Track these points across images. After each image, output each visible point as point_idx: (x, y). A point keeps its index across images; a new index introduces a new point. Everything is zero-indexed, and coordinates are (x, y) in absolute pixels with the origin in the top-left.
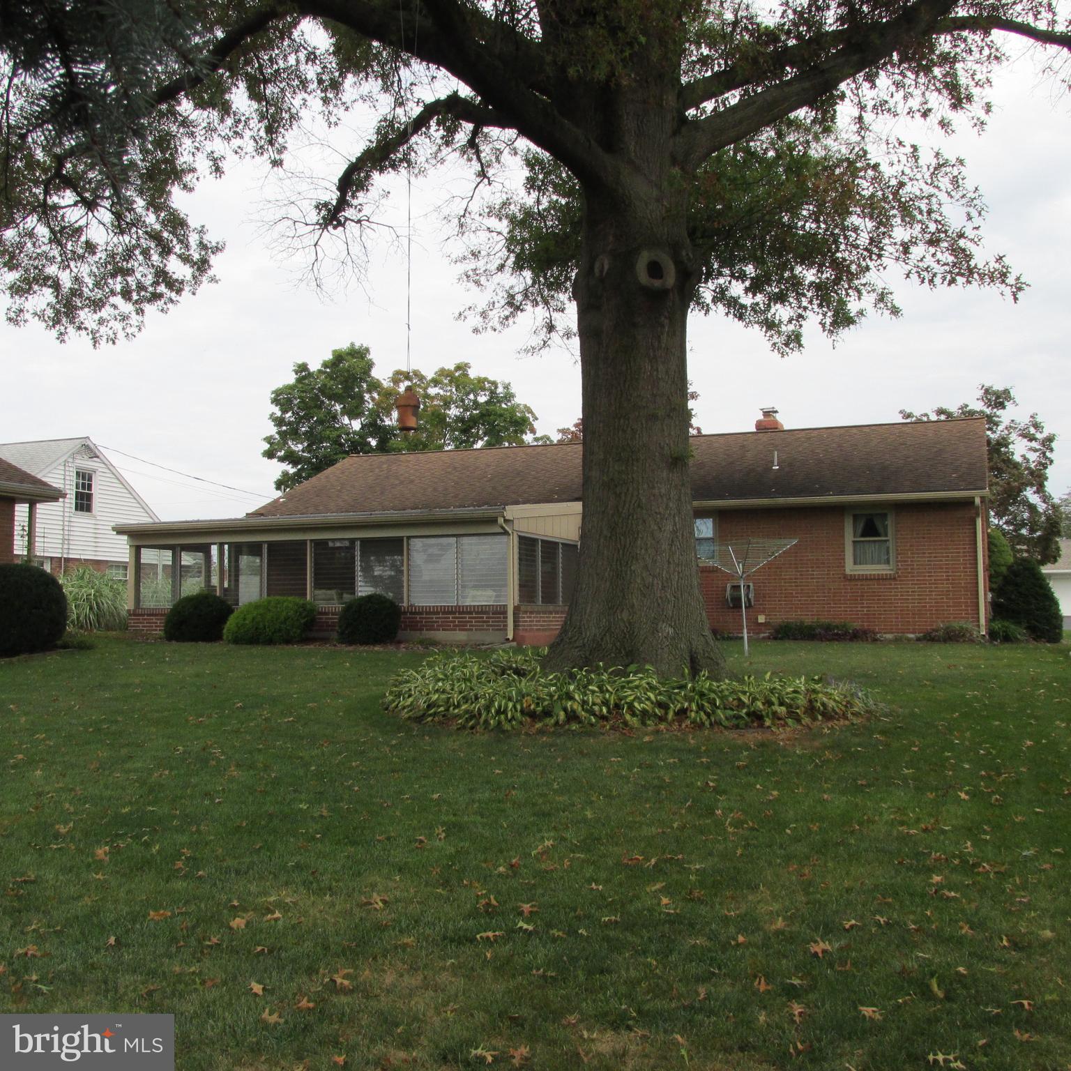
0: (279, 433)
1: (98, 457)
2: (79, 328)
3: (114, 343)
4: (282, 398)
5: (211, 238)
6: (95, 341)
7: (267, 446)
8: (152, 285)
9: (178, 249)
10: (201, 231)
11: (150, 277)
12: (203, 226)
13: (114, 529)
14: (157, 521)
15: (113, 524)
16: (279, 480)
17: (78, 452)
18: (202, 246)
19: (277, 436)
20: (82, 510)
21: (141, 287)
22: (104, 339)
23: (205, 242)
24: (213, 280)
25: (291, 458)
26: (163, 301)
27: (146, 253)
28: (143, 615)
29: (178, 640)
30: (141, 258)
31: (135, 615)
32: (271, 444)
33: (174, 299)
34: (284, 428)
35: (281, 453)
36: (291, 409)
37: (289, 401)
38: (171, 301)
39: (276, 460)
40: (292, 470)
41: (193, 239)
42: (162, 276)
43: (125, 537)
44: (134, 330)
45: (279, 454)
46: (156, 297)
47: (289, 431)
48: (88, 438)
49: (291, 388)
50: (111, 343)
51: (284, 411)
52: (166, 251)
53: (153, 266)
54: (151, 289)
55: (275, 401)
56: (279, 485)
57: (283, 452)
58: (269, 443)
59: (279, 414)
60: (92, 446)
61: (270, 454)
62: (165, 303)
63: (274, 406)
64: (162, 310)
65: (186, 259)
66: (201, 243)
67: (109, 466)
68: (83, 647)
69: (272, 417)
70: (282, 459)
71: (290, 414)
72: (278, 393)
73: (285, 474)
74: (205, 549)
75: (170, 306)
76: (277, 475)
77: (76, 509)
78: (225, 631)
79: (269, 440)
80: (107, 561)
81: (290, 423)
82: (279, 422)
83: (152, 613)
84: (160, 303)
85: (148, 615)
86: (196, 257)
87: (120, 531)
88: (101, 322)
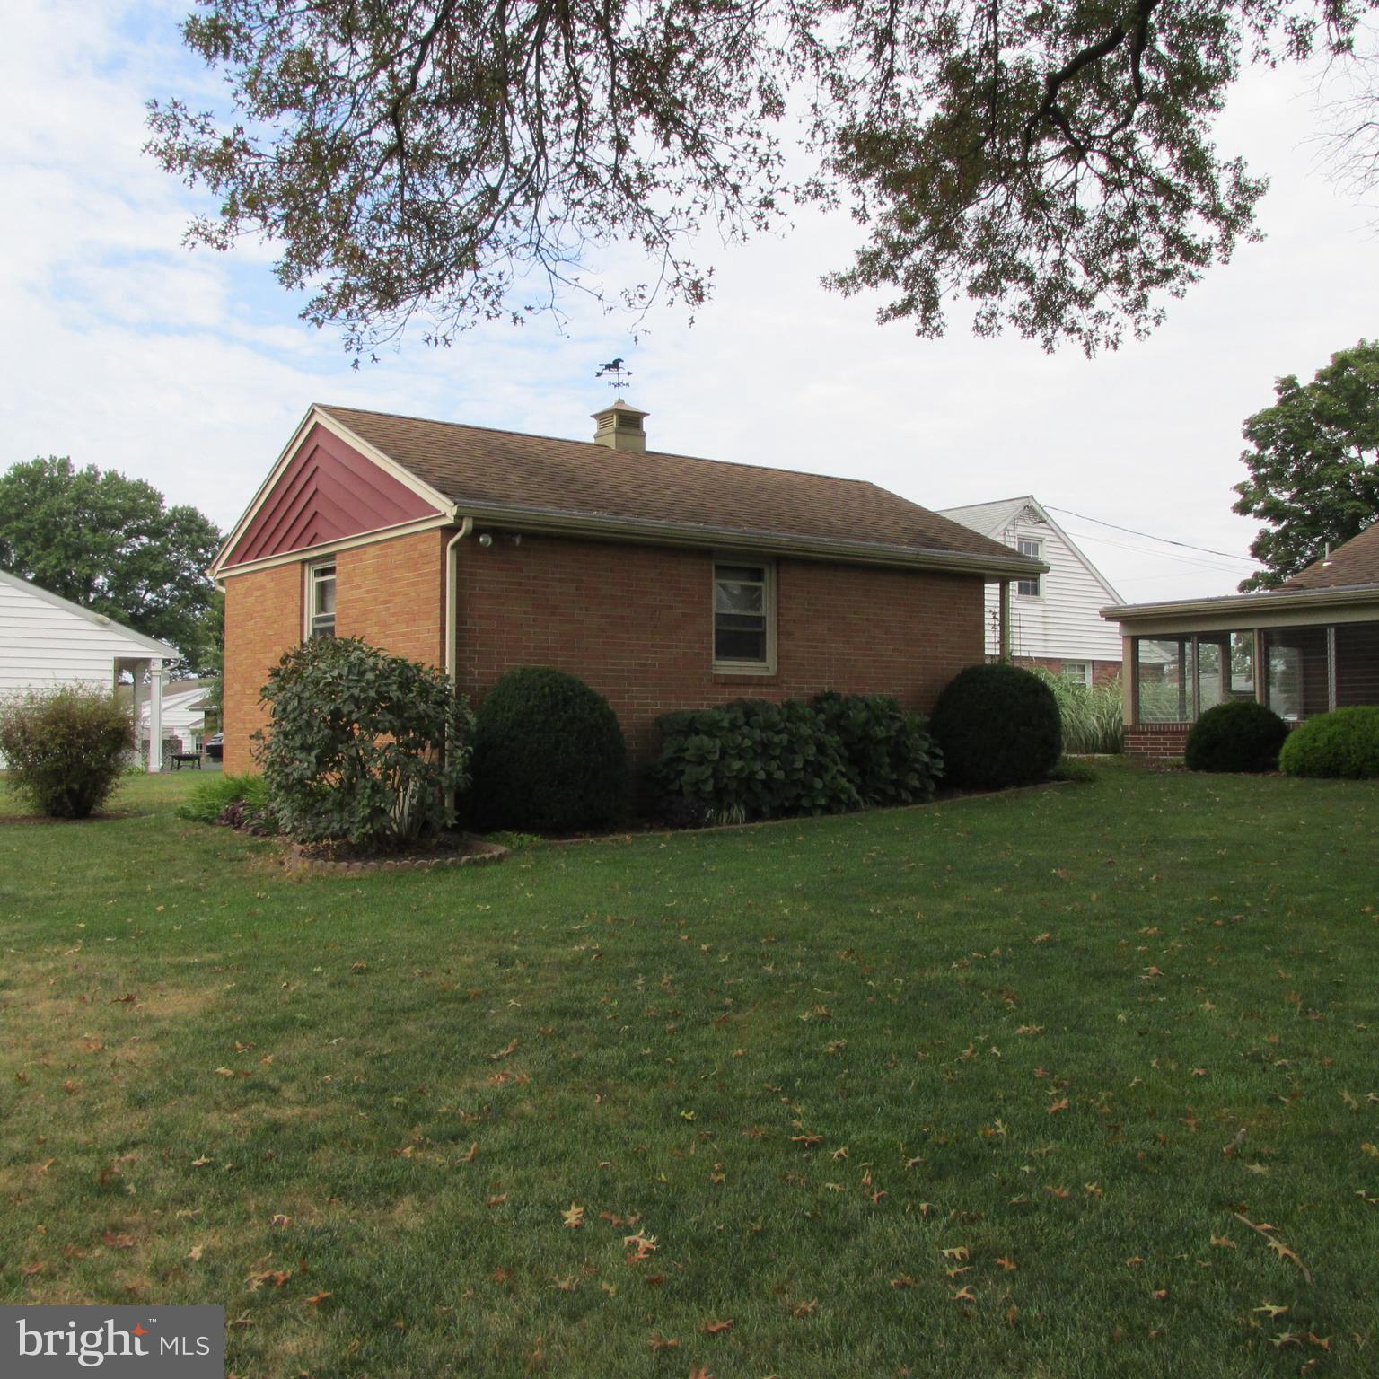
0: (1256, 478)
1: (1045, 522)
2: (1071, 331)
3: (1116, 348)
4: (1258, 430)
5: (1250, 175)
6: (1088, 349)
7: (1238, 497)
8: (1162, 258)
9: (1199, 198)
10: (1238, 166)
11: (1159, 246)
12: (1239, 159)
13: (1102, 614)
14: (1122, 604)
15: (1101, 607)
16: (1256, 543)
17: (1021, 517)
18: (1239, 187)
19: (1253, 483)
20: (1027, 593)
21: (1146, 264)
22: (1102, 343)
23: (1242, 181)
24: (1257, 236)
25: (1274, 511)
26: (1177, 280)
27: (1153, 212)
28: (1146, 733)
29: (1209, 769)
30: (1146, 220)
31: (1134, 733)
32: (1244, 493)
33: (1195, 274)
34: (1263, 471)
35: (1259, 506)
36: (1274, 443)
37: (1270, 432)
38: (1191, 277)
39: (1251, 516)
40: (1274, 529)
41: (1224, 182)
42: (1176, 242)
43: (1117, 624)
44: (1151, 323)
45: (1255, 507)
46: (1167, 275)
47: (1267, 474)
48: (1031, 497)
49: (1269, 415)
50: (1111, 347)
51: (1263, 447)
52: (1181, 204)
53: (1161, 230)
54: (1159, 266)
55: (1249, 434)
56: (1258, 550)
57: (1262, 504)
58: (1242, 492)
59: (1254, 450)
60: (1037, 508)
61: (1243, 508)
62: (1182, 283)
63: (1247, 441)
64: (1177, 294)
65: (1213, 213)
66: (1236, 184)
67: (1058, 533)
68: (1083, 778)
69: (1245, 456)
70: (1260, 515)
71: (1271, 450)
72: (1252, 422)
73: (1264, 534)
74: (1222, 639)
75: (1189, 285)
76: (1253, 537)
77: (1020, 592)
78: (1281, 757)
79: (1241, 488)
80: (1060, 660)
81: (1270, 464)
82: (1256, 462)
83: (1160, 731)
84: (1174, 284)
85: (1152, 733)
86: (1228, 207)
87: (1110, 616)
88: (1100, 317)
